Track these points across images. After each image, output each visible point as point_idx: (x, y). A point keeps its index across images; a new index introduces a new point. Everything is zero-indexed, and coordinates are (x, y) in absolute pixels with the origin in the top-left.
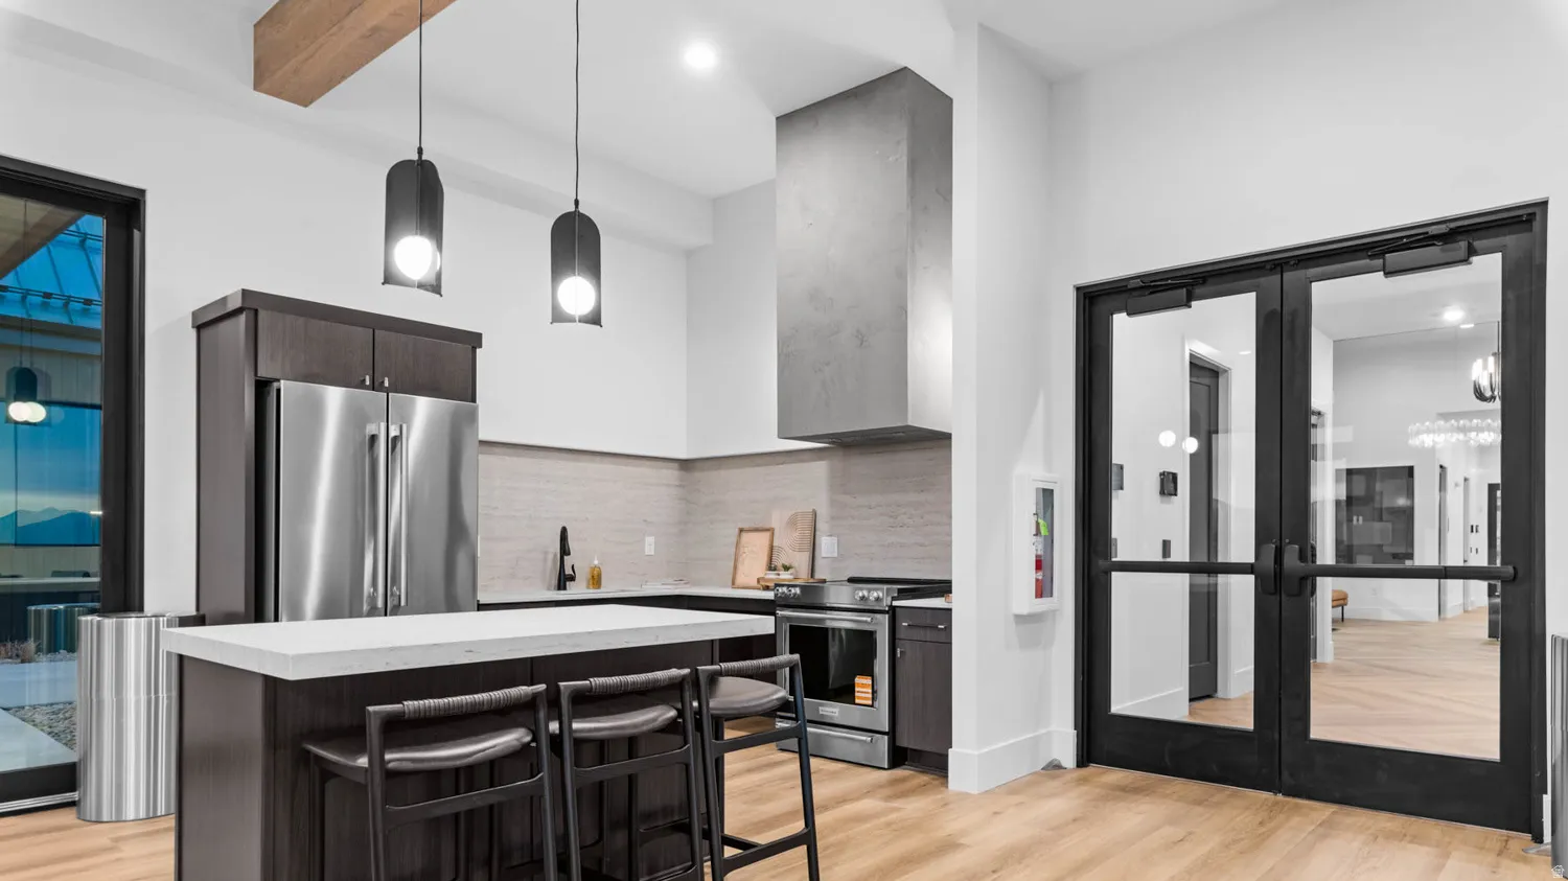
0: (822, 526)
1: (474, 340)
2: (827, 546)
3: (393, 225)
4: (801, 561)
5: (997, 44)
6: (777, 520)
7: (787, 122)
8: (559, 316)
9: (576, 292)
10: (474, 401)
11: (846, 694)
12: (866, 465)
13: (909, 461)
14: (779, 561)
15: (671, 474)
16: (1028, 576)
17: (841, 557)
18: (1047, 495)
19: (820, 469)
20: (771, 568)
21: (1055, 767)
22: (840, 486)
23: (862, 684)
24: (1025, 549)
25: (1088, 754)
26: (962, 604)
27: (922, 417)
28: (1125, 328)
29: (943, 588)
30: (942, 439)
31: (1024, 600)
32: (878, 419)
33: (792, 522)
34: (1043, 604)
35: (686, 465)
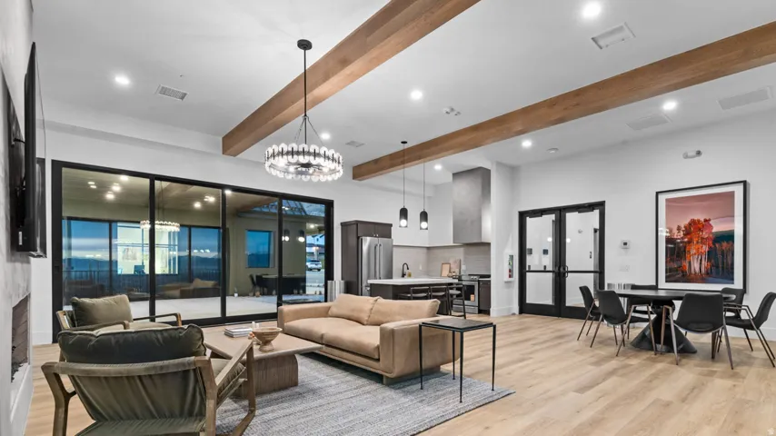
0: (462, 263)
1: (391, 225)
2: (463, 267)
3: (401, 218)
4: (457, 270)
5: (499, 164)
6: (451, 261)
7: (454, 175)
8: (421, 229)
9: (424, 225)
10: (390, 237)
11: (469, 299)
12: (474, 249)
13: (482, 248)
14: (452, 270)
15: (425, 250)
16: (507, 273)
17: (467, 269)
18: (512, 257)
19: (462, 249)
20: (450, 272)
21: (514, 314)
22: (466, 254)
23: (472, 297)
24: (507, 268)
25: (521, 312)
26: (493, 279)
27: (484, 240)
28: (529, 221)
29: (489, 276)
30: (489, 244)
31: (506, 278)
32: (475, 240)
33: (455, 262)
34: (511, 279)
35: (428, 248)
